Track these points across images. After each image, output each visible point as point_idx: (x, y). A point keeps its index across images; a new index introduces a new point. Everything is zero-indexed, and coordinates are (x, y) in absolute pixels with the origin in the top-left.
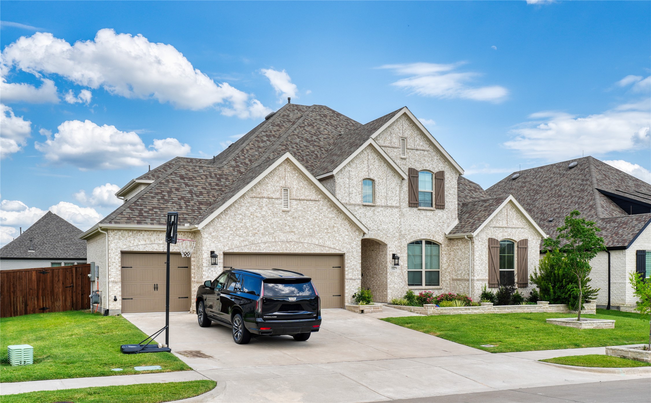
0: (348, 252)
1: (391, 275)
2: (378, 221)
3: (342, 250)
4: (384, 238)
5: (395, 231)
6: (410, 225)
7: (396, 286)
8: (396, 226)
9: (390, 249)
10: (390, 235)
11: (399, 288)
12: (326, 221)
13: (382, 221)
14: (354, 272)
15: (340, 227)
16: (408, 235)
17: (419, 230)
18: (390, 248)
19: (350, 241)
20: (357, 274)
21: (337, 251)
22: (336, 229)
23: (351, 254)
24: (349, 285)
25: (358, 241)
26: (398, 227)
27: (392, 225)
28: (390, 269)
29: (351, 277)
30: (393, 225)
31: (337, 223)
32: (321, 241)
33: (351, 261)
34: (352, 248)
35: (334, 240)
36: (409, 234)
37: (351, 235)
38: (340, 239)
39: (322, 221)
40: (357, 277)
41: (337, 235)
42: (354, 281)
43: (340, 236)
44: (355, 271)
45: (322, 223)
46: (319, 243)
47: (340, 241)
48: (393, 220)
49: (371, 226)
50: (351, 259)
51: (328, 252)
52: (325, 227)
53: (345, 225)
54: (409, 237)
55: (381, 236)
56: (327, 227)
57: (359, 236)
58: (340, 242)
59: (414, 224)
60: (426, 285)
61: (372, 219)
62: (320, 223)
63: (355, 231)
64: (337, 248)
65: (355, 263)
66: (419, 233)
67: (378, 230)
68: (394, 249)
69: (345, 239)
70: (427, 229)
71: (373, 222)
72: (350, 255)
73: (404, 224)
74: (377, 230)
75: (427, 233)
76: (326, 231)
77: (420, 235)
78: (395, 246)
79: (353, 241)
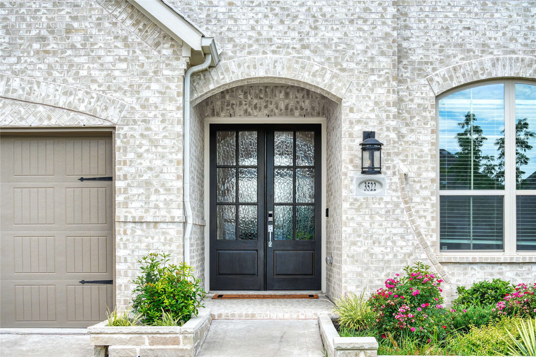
0: (126, 121)
1: (358, 210)
2: (301, 17)
3: (104, 115)
4: (328, 76)
5: (374, 52)
6: (447, 30)
7: (377, 250)
8: (378, 33)
9: (354, 116)
10: (353, 65)
11: (390, 256)
12: (37, 10)
13: (318, 15)
14: (153, 198)
15: (94, 31)
16: (437, 65)
17: (484, 45)
18: (351, 110)
19: (137, 80)
20: (167, 203)
21: (83, 117)
22: (77, 39)
23: (139, 128)
24: (130, 246)
25: (168, 79)
26: (387, 35)
27: (360, 29)
28: (354, 187)
29: (137, 214)
30: (366, 28)
31: (85, 18)
32: (16, 83)
33: (140, 156)
34: (143, 107)
35: (70, 80)
36: (441, 62)
37: (142, 58)
38: (94, 73)
39: (23, 10)
40: (163, 213)
41: (83, 59)
42: (152, 231)
43: (93, 61)
44: (156, 191)
45: (24, 20)
46: (7, 91)
47: (94, 81)
48: (366, 10)
49: (271, 34)
50: (140, 146)
51: (46, 123)
52: (34, 33)
53: (115, 24)
54: (442, 71)
55: (316, 68)
56: (44, 32)
57: (175, 63)
58: (94, 86)
59: (466, 23)
60: (519, 248)
61: (277, 10)
62: (13, 18)
63: (157, 44)
64: (82, 108)
65: (158, 163)
66: (487, 58)
67: (304, 47)
68: (373, 116)
69: (117, 73)
70: (521, 40)
71: (282, 22)
72: (137, 134)
73: (422, 25)
74: (298, 46)
75: (521, 55)
76: (36, 46)
77: (488, 65)
78: (376, 103)
79: (150, 80)
